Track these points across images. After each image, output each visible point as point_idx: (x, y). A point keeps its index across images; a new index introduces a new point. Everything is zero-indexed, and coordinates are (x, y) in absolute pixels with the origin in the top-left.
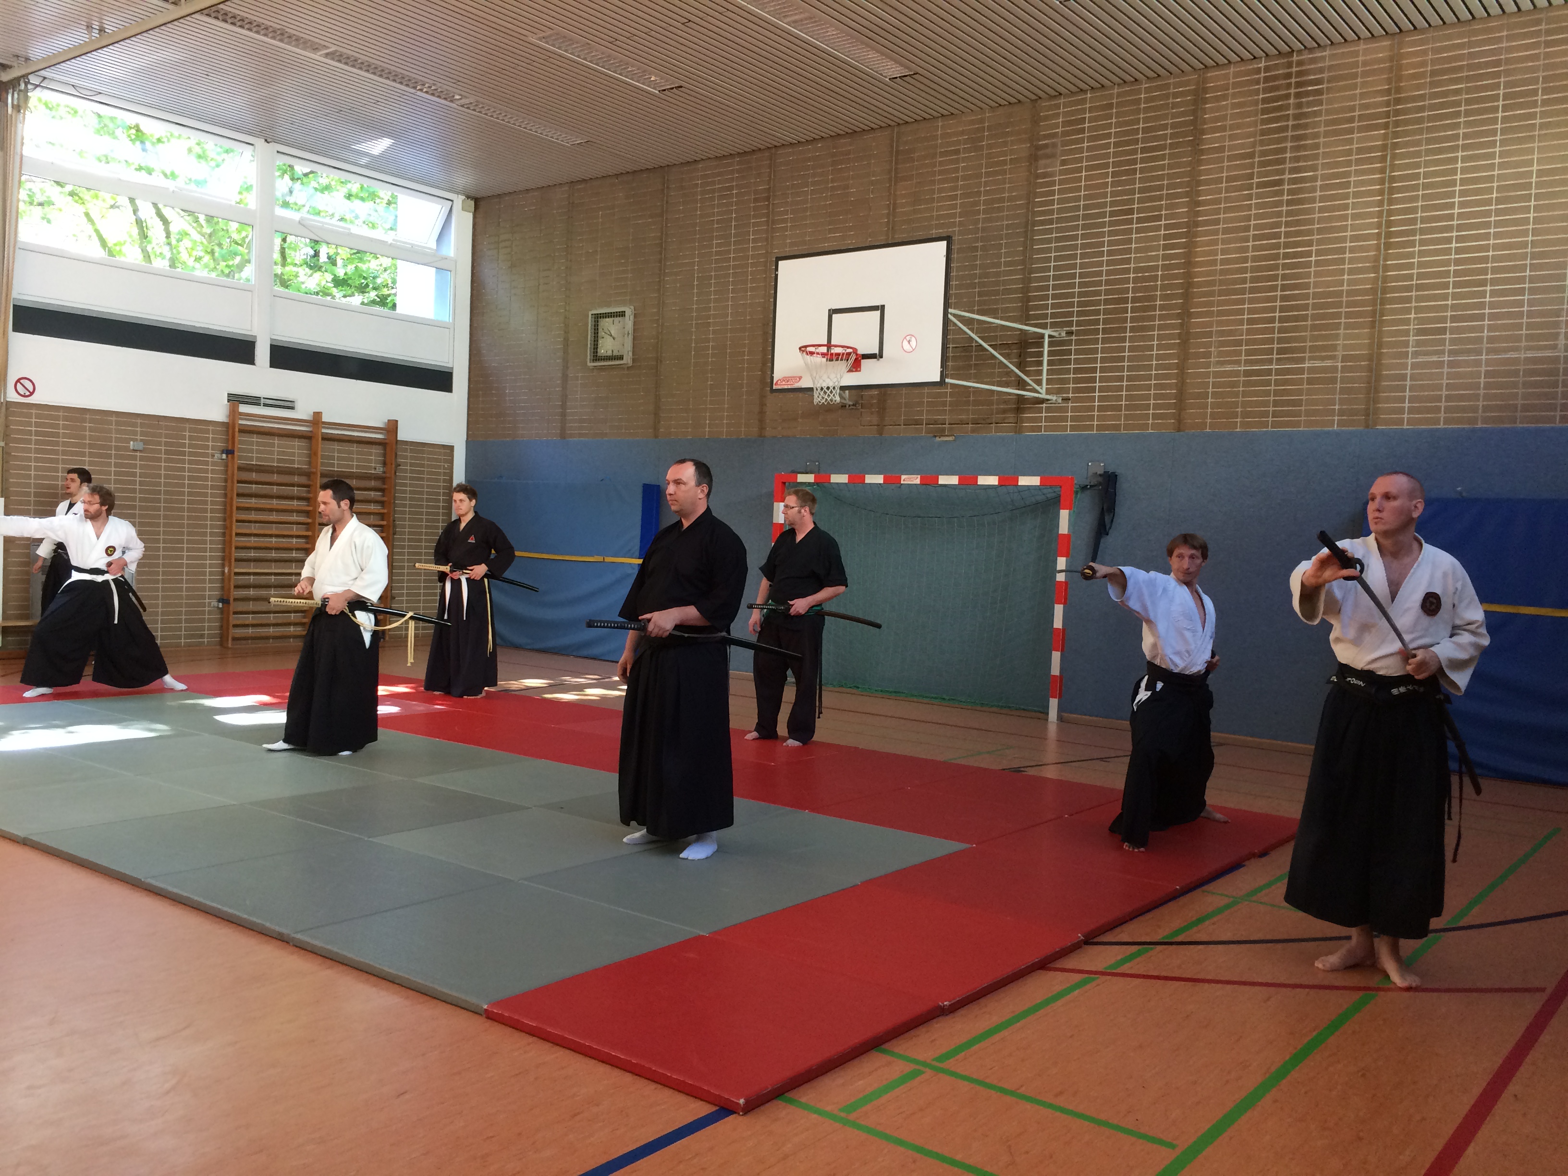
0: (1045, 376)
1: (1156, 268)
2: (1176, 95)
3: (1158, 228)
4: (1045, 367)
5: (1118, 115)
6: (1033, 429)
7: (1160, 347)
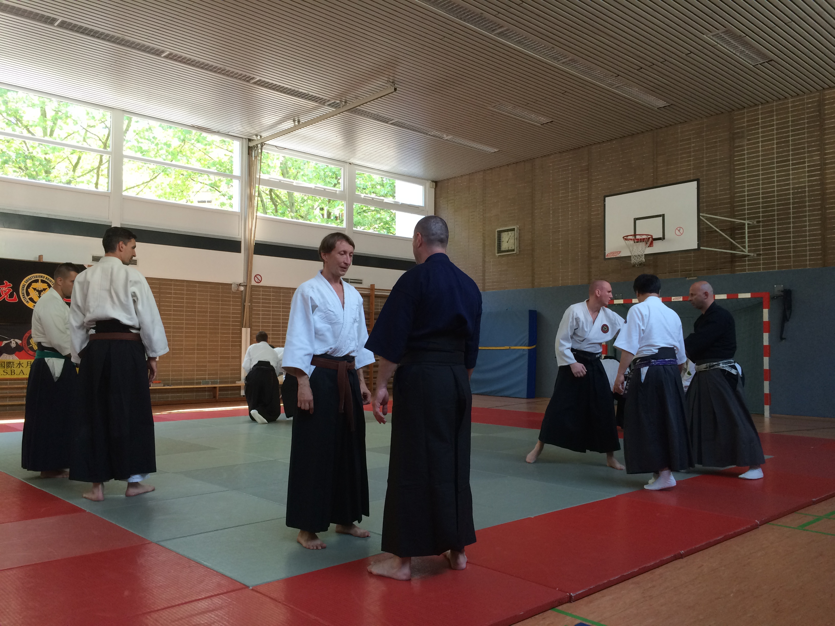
0: (747, 244)
1: (805, 187)
2: (808, 103)
3: (804, 167)
4: (747, 240)
5: (777, 115)
6: (741, 270)
7: (810, 226)
